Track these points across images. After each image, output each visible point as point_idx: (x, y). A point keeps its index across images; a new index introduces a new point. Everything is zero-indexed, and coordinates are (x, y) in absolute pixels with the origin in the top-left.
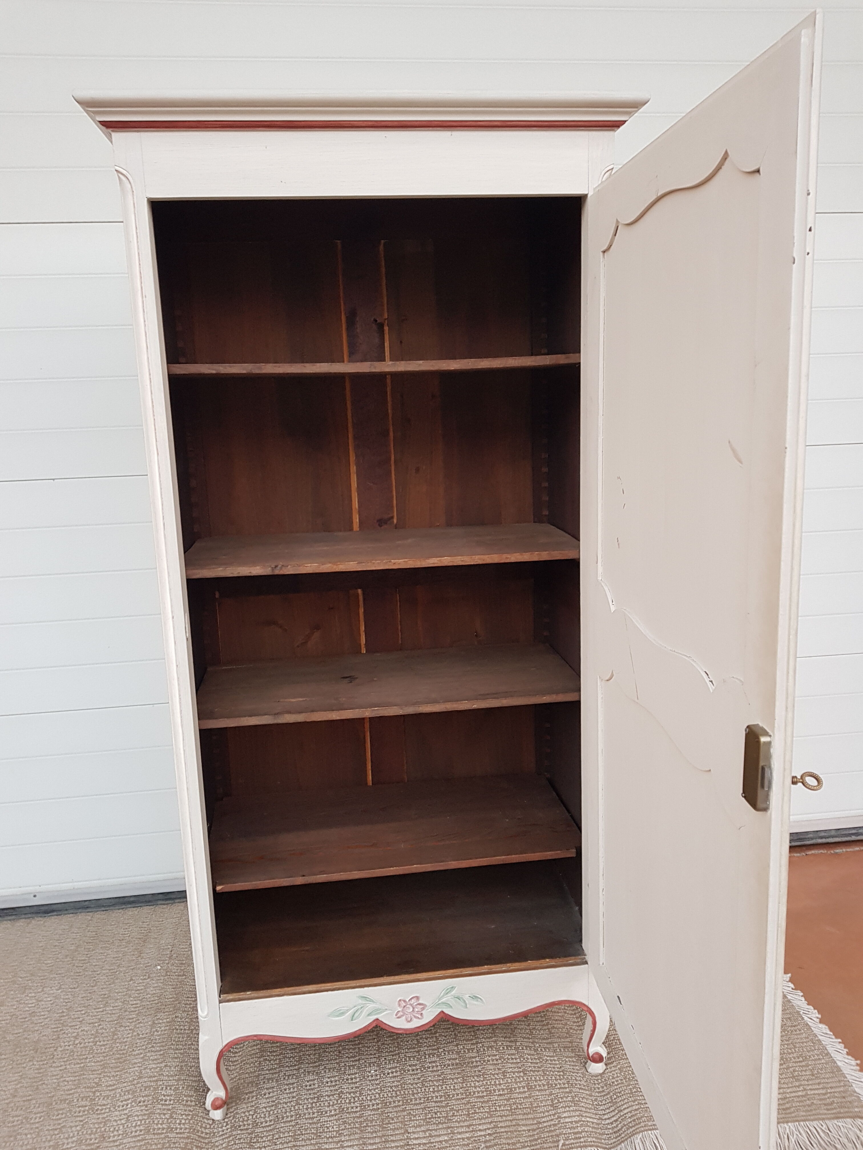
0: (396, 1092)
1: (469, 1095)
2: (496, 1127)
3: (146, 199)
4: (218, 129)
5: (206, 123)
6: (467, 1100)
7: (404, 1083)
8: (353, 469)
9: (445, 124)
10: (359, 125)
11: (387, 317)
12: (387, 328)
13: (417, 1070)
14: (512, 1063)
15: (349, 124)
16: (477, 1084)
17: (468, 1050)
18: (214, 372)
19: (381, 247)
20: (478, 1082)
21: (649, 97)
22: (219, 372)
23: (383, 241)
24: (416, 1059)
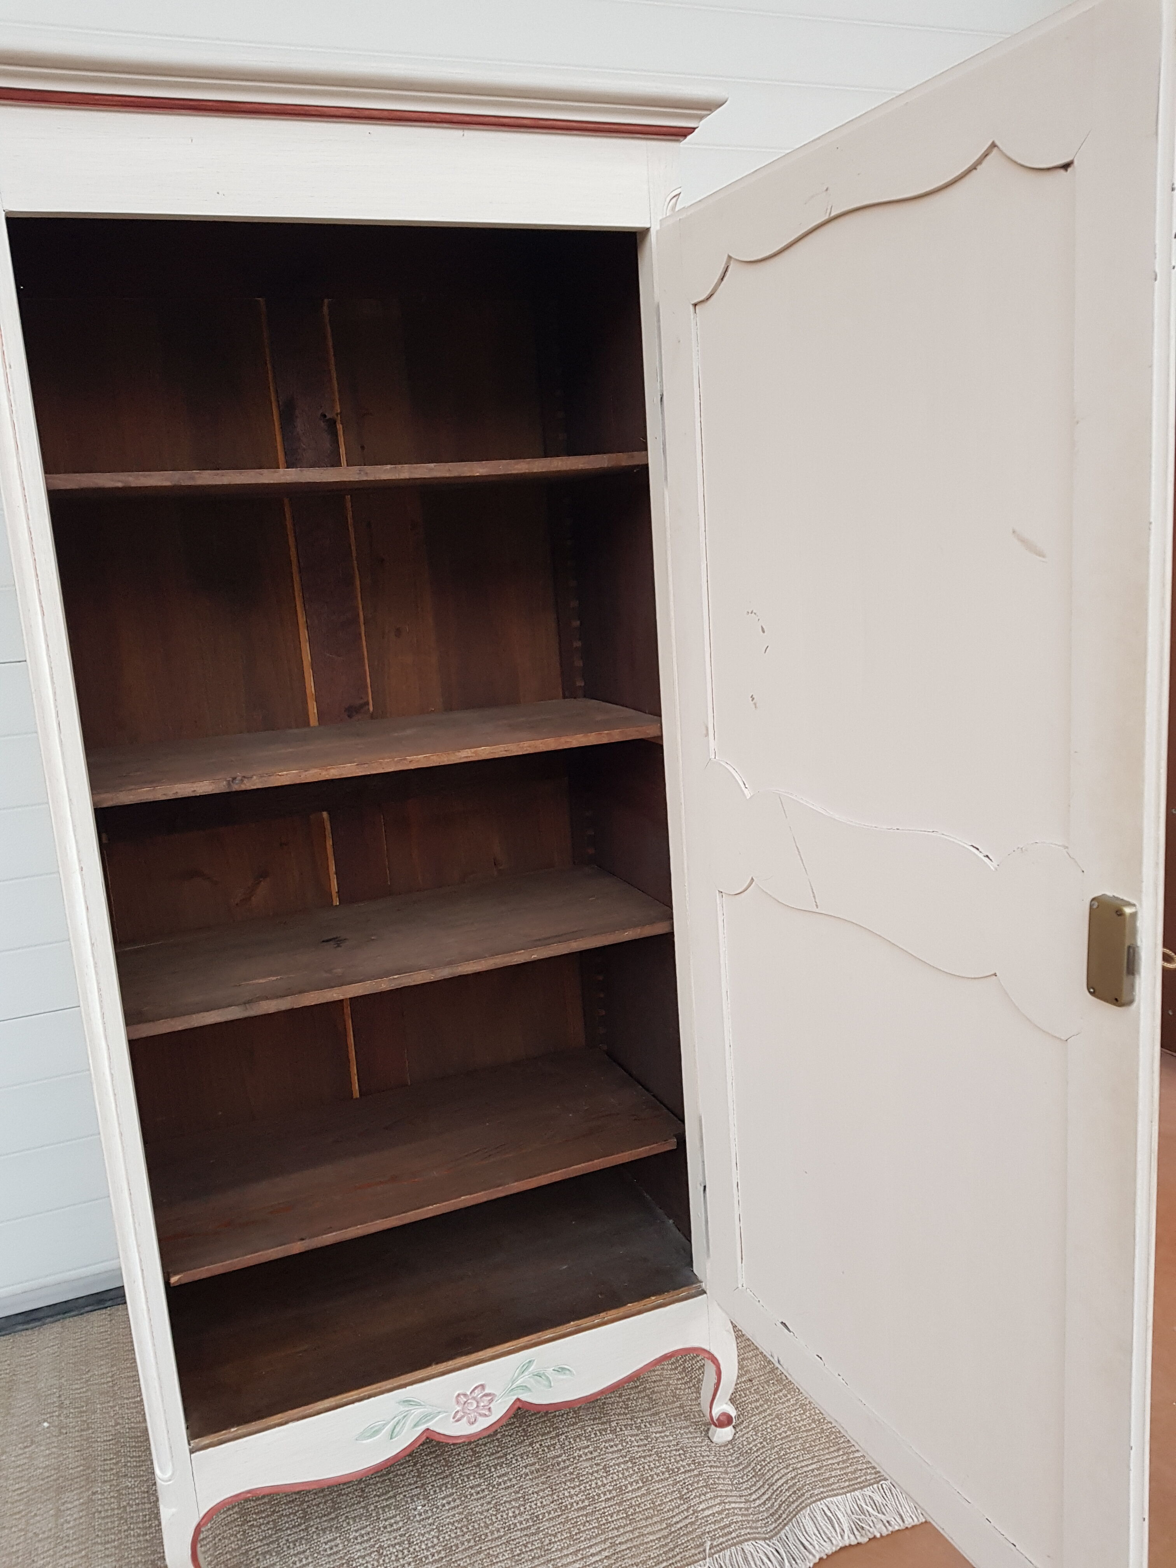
0: (461, 1528)
1: (564, 1509)
2: (613, 1544)
3: (4, 213)
4: (116, 108)
5: (97, 97)
6: (564, 1517)
7: (471, 1514)
8: (304, 634)
9: (455, 119)
10: (332, 114)
11: (339, 411)
12: (341, 426)
13: (483, 1490)
14: (612, 1453)
15: (317, 110)
16: (573, 1492)
17: (548, 1447)
18: (120, 485)
19: (325, 310)
20: (573, 1488)
21: (727, 96)
22: (128, 485)
23: (326, 301)
24: (477, 1476)
